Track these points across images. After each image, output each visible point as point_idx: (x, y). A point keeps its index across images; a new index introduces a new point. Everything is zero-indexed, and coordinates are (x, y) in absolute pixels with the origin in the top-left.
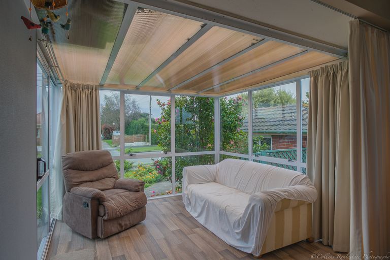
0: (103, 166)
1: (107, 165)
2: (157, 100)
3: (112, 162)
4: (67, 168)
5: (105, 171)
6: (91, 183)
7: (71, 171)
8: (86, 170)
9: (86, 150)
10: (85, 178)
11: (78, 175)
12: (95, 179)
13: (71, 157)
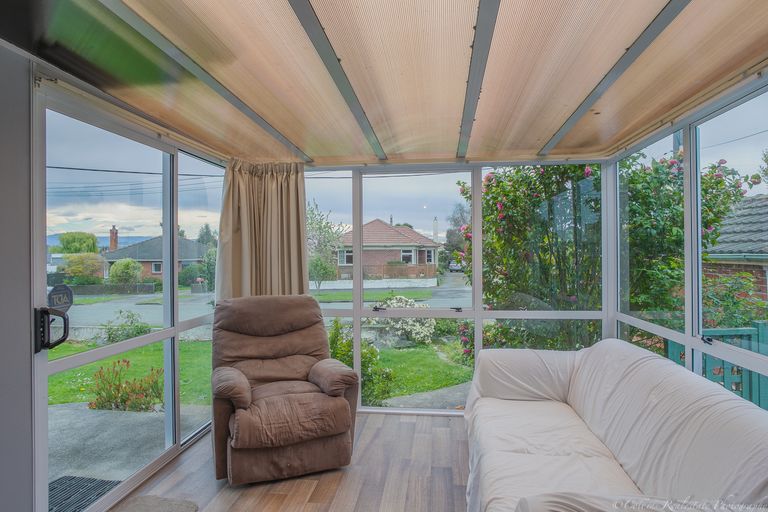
0: (293, 329)
1: (304, 328)
2: (459, 183)
3: (319, 322)
4: (218, 327)
5: (296, 340)
6: (260, 362)
7: (224, 333)
8: (256, 335)
9: (277, 294)
10: (248, 352)
11: (235, 343)
12: (270, 354)
13: (227, 307)
